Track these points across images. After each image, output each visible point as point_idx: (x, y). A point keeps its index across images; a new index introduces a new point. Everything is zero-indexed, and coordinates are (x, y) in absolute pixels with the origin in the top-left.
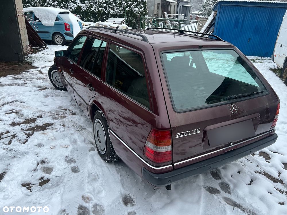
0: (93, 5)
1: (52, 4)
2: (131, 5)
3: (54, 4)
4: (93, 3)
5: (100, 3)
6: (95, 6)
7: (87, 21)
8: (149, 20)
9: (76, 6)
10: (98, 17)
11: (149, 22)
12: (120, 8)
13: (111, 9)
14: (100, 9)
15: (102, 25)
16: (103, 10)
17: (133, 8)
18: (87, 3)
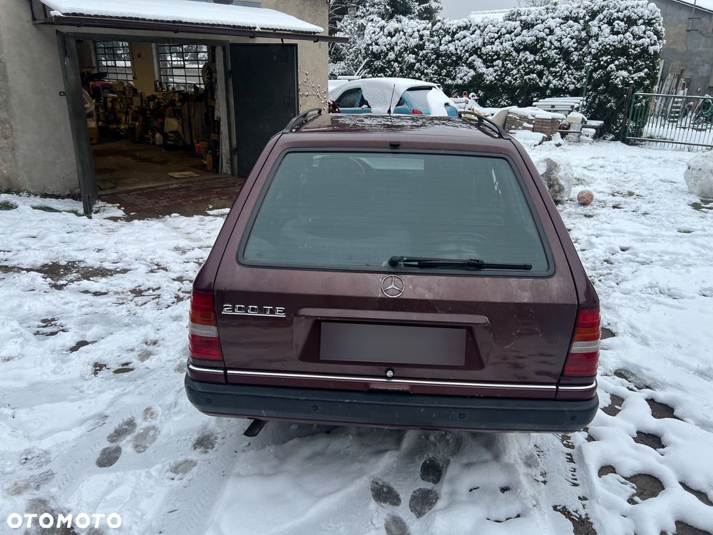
0: (512, 69)
1: (426, 71)
2: (608, 65)
3: (428, 71)
4: (512, 64)
5: (528, 63)
6: (515, 72)
7: (493, 107)
8: (692, 103)
9: (472, 73)
10: (519, 96)
11: (690, 107)
12: (577, 74)
13: (555, 77)
14: (525, 77)
15: (516, 114)
16: (533, 79)
17: (613, 71)
18: (498, 66)
